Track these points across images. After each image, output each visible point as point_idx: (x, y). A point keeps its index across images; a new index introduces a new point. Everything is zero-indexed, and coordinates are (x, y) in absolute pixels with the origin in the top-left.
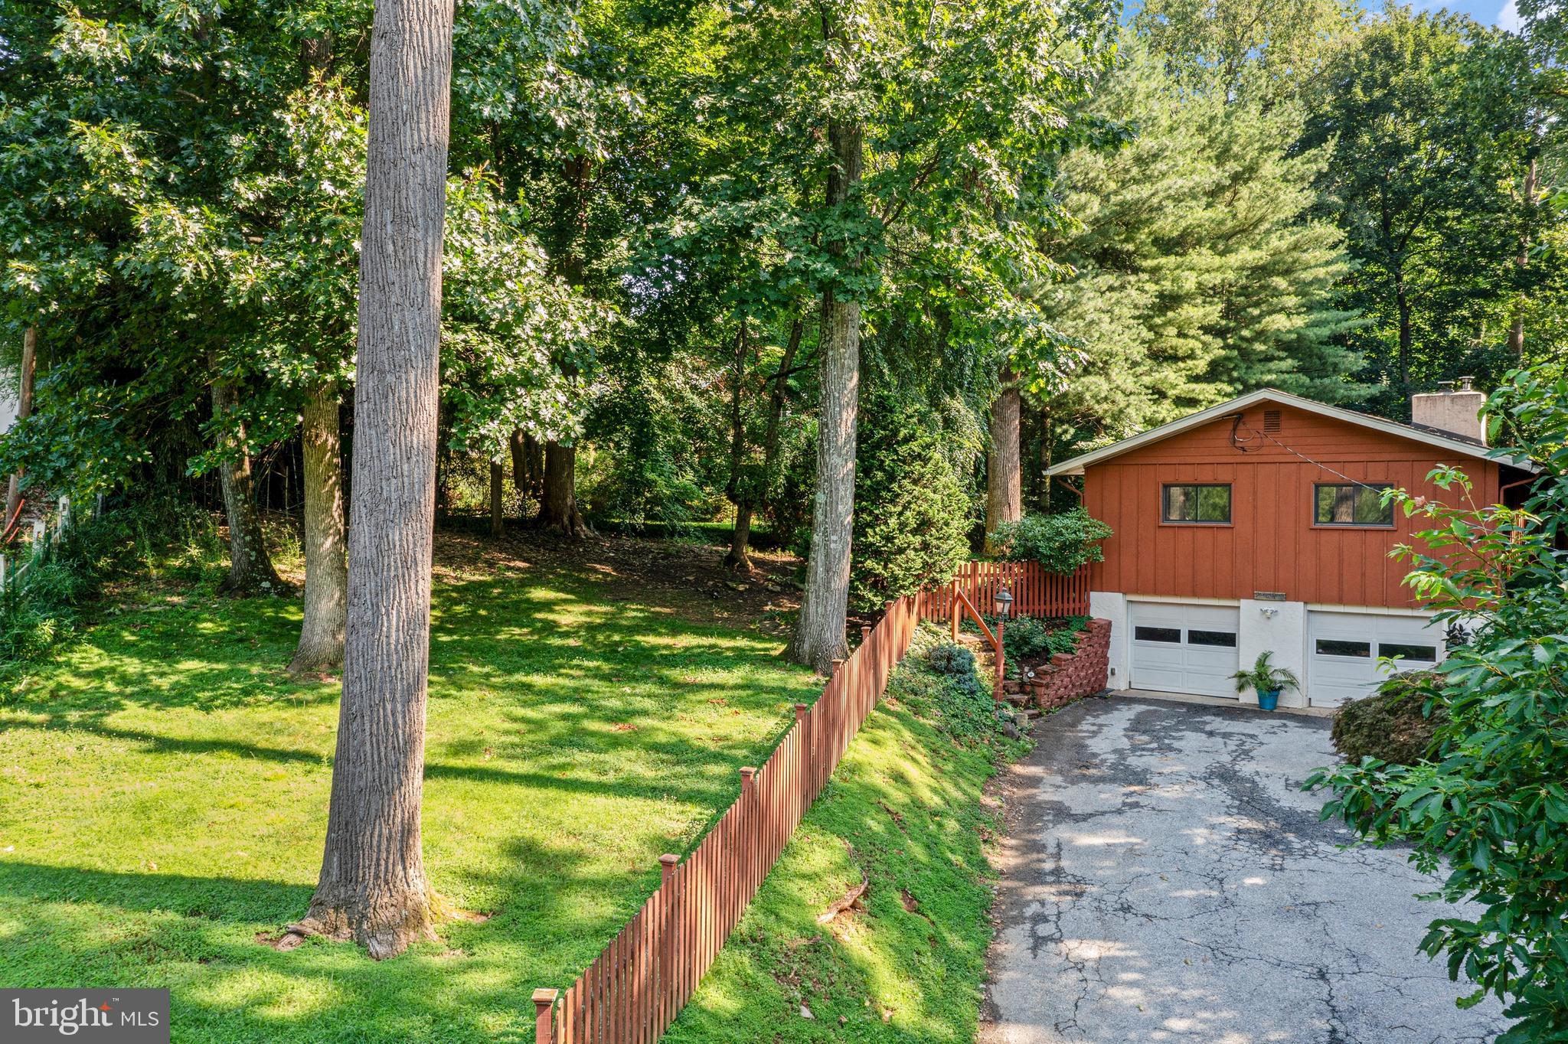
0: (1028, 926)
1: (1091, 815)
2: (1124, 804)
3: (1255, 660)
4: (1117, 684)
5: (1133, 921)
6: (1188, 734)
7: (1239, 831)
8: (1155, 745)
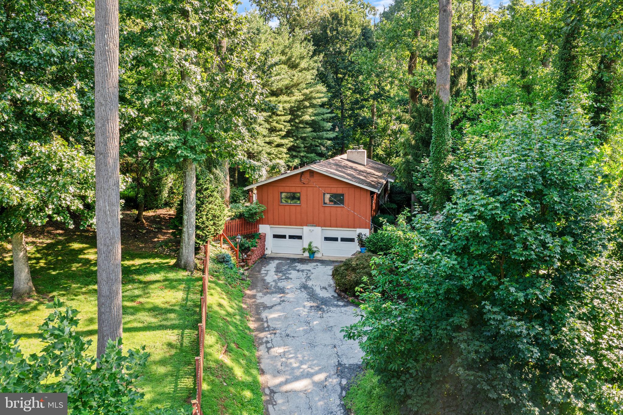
0: (265, 345)
1: (273, 306)
2: (281, 301)
3: (308, 244)
4: (268, 252)
5: (290, 339)
6: (292, 271)
7: (311, 307)
8: (284, 277)
